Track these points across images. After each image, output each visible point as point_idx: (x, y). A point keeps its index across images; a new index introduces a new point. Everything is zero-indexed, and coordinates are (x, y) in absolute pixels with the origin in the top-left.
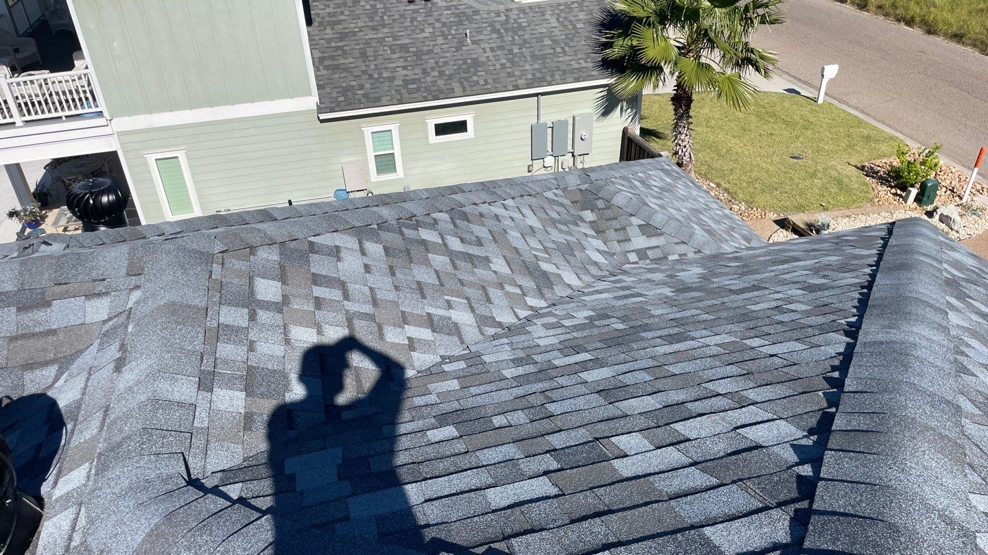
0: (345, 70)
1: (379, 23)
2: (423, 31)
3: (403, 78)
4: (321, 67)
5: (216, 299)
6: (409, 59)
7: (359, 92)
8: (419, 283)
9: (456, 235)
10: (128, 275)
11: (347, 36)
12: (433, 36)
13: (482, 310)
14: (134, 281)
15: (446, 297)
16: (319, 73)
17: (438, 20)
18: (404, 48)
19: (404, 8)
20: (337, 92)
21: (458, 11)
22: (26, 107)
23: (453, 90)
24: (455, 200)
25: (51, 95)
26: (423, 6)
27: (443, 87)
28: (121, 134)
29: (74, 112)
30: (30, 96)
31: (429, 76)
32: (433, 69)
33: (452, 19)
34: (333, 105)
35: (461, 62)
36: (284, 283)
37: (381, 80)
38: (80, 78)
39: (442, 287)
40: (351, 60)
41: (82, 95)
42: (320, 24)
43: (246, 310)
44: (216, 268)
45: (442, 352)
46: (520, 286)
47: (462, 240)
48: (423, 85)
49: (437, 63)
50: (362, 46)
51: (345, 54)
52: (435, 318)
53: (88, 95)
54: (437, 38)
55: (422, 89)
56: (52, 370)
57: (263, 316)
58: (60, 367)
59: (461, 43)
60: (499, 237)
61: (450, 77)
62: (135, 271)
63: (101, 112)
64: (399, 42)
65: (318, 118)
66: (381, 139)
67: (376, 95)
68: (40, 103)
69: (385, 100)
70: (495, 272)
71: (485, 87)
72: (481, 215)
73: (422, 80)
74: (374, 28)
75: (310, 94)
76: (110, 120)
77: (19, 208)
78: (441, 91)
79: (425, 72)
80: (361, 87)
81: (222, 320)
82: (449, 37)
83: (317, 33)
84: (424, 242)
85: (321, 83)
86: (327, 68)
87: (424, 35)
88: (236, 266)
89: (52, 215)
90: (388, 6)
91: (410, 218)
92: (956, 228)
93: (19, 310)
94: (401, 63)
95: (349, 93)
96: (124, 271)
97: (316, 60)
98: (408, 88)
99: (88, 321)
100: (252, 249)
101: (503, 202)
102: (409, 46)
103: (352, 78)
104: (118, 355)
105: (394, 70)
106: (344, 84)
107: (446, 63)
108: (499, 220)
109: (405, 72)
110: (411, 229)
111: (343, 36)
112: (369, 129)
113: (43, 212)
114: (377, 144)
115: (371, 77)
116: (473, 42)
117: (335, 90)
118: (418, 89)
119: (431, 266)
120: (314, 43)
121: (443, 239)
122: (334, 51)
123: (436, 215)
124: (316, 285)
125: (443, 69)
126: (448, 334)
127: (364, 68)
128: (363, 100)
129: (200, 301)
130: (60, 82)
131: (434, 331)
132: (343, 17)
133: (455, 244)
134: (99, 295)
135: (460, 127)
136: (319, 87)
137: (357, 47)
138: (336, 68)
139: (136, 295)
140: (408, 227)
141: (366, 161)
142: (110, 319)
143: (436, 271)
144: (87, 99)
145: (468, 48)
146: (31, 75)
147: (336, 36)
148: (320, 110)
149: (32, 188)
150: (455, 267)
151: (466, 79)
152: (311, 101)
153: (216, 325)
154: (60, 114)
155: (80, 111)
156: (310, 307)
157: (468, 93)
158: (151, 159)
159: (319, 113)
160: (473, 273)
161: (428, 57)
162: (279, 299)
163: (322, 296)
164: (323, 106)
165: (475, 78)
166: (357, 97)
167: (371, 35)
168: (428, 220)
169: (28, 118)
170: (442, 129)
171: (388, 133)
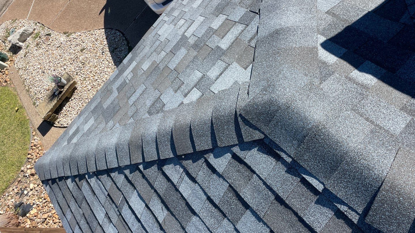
92: (31, 30)
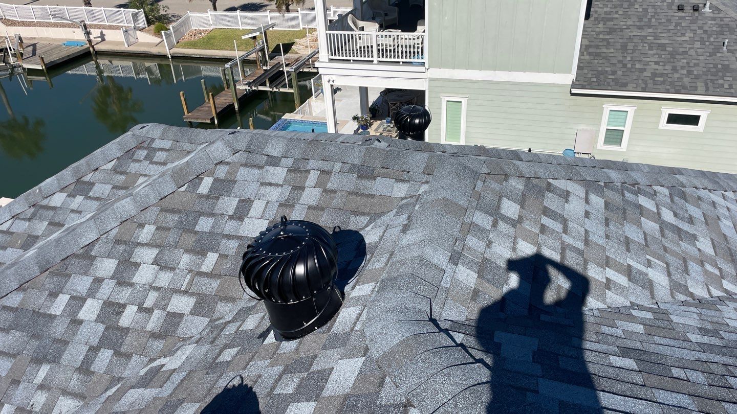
0: (605, 58)
1: (647, 24)
2: (683, 35)
3: (652, 71)
4: (585, 53)
5: (474, 204)
6: (663, 56)
7: (610, 77)
8: (627, 238)
9: (671, 209)
10: (424, 173)
11: (615, 31)
12: (692, 41)
13: (677, 277)
14: (426, 177)
15: (648, 257)
16: (582, 57)
17: (700, 28)
18: (662, 47)
19: (672, 14)
20: (592, 74)
21: (722, 23)
22: (382, 52)
23: (696, 88)
24: (678, 180)
25: (398, 46)
26: (690, 15)
27: (688, 84)
28: (431, 80)
29: (408, 60)
30: (386, 45)
31: (678, 73)
32: (683, 68)
33: (715, 29)
34: (585, 84)
35: (712, 66)
36: (522, 207)
37: (633, 70)
38: (418, 38)
39: (646, 248)
40: (612, 50)
41: (416, 50)
42: (596, 19)
43: (492, 218)
44: (479, 184)
45: (633, 299)
46: (720, 269)
47: (675, 215)
48: (669, 80)
49: (688, 63)
50: (625, 40)
51: (608, 45)
52: (634, 271)
53: (420, 50)
54: (696, 43)
55: (668, 83)
56: (365, 219)
57: (502, 226)
58: (371, 219)
59: (717, 49)
60: (711, 222)
61: (697, 77)
62: (428, 171)
63: (424, 63)
64: (659, 42)
65: (571, 91)
66: (616, 117)
67: (624, 81)
68: (390, 51)
69: (630, 86)
70: (699, 250)
71: (728, 91)
72: (699, 198)
73: (669, 75)
74: (640, 28)
75: (570, 72)
76: (428, 69)
77: (360, 115)
78: (684, 87)
79: (675, 69)
80: (614, 73)
81: (474, 220)
82: (707, 43)
83: (591, 26)
84: (640, 207)
85: (581, 65)
86: (590, 54)
87: (684, 38)
88: (493, 186)
89: (376, 124)
90: (658, 10)
91: (633, 185)
93: (358, 177)
94: (655, 59)
95: (602, 76)
96: (422, 169)
97: (584, 47)
98: (654, 80)
99: (393, 195)
100: (506, 177)
101: (723, 192)
102: (667, 45)
103: (609, 65)
104: (406, 222)
105: (647, 64)
106: (600, 69)
107: (696, 65)
108: (715, 207)
109: (657, 67)
110: (632, 193)
111: (611, 31)
112: (609, 106)
113: (372, 121)
114: (611, 120)
115: (625, 66)
116: (728, 51)
117: (591, 72)
118: (663, 82)
119: (641, 228)
120: (586, 33)
121: (658, 208)
122: (600, 42)
123: (657, 188)
124: (545, 215)
125: (693, 69)
126: (641, 287)
127: (621, 58)
128: (612, 84)
129: (463, 203)
130: (406, 39)
131: (630, 280)
132: (616, 16)
133: (668, 216)
134: (403, 181)
135: (693, 120)
136: (579, 68)
137: (621, 41)
138: (597, 55)
139: (425, 187)
140: (630, 191)
141: (598, 132)
142: (406, 198)
143: (645, 233)
144: (418, 52)
145: (723, 55)
146: (390, 32)
147: (606, 30)
148: (574, 86)
149: (370, 104)
150: (663, 235)
151: (712, 81)
152: (569, 78)
153: (470, 222)
154: (400, 60)
155: (412, 60)
156: (536, 230)
157: (710, 93)
158: (444, 100)
159: (572, 88)
160: (678, 244)
161: (682, 57)
162: (516, 217)
163: (547, 225)
164: (577, 83)
165: (721, 82)
166: (608, 80)
167: (636, 32)
168: (648, 190)
169: (381, 59)
170: (674, 119)
171: (625, 113)
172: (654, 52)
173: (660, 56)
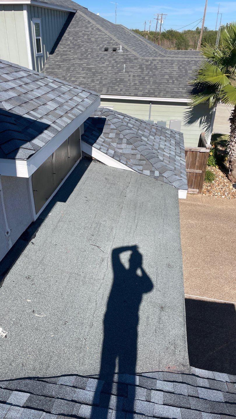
6: (89, 74)
21: (127, 57)
26: (111, 53)
27: (97, 89)
31: (94, 83)
32: (97, 80)
33: (122, 60)
35: (114, 79)
42: (57, 54)
49: (101, 78)
51: (60, 67)
54: (109, 67)
59: (120, 70)
61: (104, 85)
64: (89, 67)
71: (119, 92)
82: (115, 68)
83: (53, 57)
90: (94, 51)
94: (84, 75)
111: (64, 60)
116: (126, 72)
125: (103, 81)
132: (69, 53)
137: (68, 66)
147: (61, 60)
151: (112, 87)
161: (98, 75)
165: (116, 87)
167: (78, 62)
172: (85, 72)
173: (87, 74)
